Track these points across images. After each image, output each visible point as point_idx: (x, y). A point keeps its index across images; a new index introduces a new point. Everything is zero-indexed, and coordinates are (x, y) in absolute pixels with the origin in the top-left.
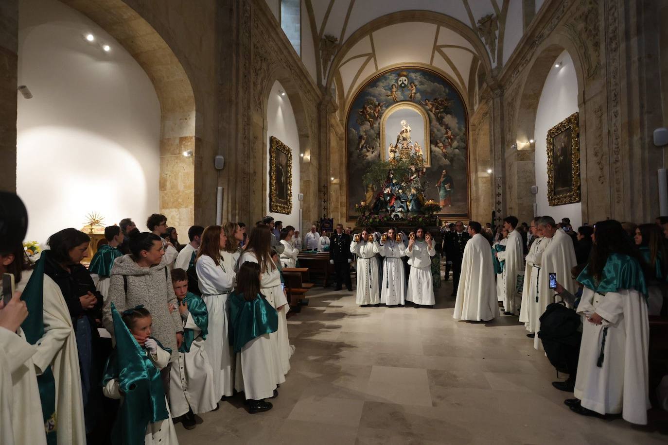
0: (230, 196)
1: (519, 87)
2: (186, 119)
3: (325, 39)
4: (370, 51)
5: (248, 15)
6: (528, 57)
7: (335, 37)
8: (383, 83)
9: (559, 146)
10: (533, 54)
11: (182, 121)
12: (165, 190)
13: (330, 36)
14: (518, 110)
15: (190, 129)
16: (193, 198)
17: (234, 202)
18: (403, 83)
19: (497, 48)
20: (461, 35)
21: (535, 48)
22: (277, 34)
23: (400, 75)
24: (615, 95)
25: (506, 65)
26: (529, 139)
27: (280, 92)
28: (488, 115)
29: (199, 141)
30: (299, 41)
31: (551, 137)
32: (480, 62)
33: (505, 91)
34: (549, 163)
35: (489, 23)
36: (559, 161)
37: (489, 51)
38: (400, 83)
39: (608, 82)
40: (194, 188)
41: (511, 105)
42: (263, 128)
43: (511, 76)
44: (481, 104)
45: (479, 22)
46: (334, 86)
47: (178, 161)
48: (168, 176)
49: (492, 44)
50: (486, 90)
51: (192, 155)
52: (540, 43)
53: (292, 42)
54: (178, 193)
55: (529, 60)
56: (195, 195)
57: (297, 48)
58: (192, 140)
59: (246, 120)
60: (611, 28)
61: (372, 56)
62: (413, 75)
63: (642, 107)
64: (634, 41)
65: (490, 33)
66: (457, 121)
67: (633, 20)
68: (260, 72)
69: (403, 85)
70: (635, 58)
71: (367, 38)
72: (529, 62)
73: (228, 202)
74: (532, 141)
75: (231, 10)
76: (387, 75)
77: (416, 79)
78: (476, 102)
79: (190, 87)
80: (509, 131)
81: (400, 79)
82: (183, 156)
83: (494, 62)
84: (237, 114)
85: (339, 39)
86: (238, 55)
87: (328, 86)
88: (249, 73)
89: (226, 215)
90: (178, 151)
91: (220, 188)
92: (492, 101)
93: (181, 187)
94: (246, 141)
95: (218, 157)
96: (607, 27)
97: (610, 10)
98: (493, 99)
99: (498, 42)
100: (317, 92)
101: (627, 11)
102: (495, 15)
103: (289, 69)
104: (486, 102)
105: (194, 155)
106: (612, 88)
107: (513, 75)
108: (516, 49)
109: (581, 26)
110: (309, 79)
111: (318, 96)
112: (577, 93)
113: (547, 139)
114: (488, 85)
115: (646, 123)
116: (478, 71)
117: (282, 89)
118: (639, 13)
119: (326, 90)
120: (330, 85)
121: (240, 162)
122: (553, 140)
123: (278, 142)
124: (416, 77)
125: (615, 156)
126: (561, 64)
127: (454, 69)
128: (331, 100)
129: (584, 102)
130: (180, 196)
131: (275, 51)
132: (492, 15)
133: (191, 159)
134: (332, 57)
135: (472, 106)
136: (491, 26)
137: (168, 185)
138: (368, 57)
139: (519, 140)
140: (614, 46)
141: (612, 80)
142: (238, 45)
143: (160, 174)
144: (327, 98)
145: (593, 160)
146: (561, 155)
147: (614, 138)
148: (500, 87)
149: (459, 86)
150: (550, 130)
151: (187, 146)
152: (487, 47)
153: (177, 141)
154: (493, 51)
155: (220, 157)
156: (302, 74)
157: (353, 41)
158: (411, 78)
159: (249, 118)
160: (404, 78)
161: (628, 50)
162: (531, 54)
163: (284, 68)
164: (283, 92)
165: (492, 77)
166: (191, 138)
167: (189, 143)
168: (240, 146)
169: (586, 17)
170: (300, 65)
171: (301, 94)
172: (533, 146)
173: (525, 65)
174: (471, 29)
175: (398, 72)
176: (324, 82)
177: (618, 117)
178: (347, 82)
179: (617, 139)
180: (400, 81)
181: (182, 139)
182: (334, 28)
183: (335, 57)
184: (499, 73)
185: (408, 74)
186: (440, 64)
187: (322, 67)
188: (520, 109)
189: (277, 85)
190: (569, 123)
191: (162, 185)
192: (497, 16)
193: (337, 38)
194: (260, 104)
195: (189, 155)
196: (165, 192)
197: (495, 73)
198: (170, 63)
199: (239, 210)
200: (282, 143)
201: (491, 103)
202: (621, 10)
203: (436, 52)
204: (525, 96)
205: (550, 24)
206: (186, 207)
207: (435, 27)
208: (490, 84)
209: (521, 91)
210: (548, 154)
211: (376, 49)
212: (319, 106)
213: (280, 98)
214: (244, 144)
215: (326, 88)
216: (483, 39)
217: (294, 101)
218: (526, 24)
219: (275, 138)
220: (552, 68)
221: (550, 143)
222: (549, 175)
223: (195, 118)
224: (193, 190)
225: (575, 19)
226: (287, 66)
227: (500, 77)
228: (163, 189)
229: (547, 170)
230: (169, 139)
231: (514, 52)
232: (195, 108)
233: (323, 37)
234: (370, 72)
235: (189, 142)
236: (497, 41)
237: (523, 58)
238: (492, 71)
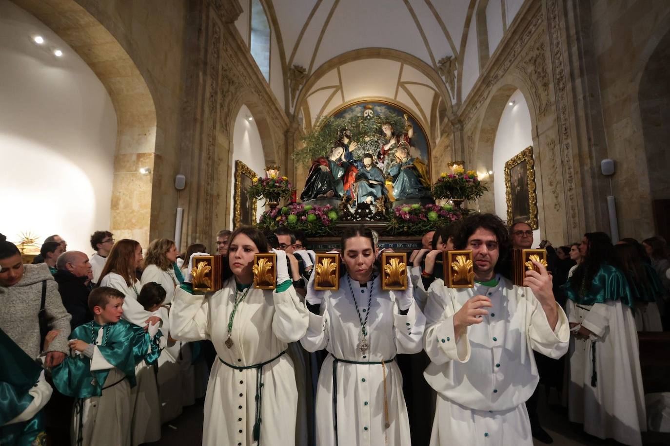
0: (191, 218)
1: (478, 122)
2: (145, 135)
3: (293, 70)
4: (338, 84)
5: (217, 37)
6: (485, 95)
7: (304, 68)
8: (349, 114)
9: (515, 178)
10: (489, 93)
11: (140, 136)
12: (118, 209)
13: (298, 66)
14: (477, 144)
15: (150, 145)
16: (150, 218)
17: (195, 225)
18: (369, 115)
19: (456, 86)
20: (423, 73)
21: (491, 87)
22: (246, 58)
23: (365, 108)
24: (566, 130)
25: (466, 101)
26: (488, 171)
27: (247, 117)
28: (449, 148)
29: (158, 158)
30: (268, 69)
31: (508, 168)
32: (440, 99)
33: (464, 126)
34: (507, 193)
35: (448, 64)
36: (516, 191)
37: (449, 88)
38: (365, 115)
39: (558, 119)
40: (150, 208)
41: (471, 138)
42: (229, 151)
43: (469, 112)
44: (443, 138)
45: (440, 62)
46: (302, 115)
47: (134, 179)
48: (121, 194)
49: (452, 83)
50: (447, 125)
51: (150, 173)
52: (495, 83)
53: (261, 69)
54: (133, 212)
55: (485, 97)
56: (152, 216)
57: (266, 75)
58: (151, 157)
59: (211, 140)
60: (558, 70)
61: (339, 88)
62: (378, 109)
63: (589, 139)
64: (578, 81)
65: (450, 74)
66: (420, 153)
67: (576, 64)
68: (227, 94)
69: (368, 117)
70: (580, 97)
71: (335, 70)
72: (486, 99)
73: (188, 224)
74: (491, 173)
75: (200, 29)
76: (354, 107)
77: (381, 113)
78: (438, 136)
79: (152, 102)
80: (470, 162)
81: (365, 112)
82: (140, 173)
83: (454, 99)
84: (201, 134)
85: (307, 70)
86: (205, 73)
87: (296, 114)
88: (216, 93)
89: (185, 237)
90: (134, 168)
91: (179, 210)
92: (453, 135)
93: (135, 206)
94: (210, 162)
95: (179, 176)
96: (554, 70)
97: (556, 55)
98: (454, 133)
99: (457, 82)
100: (285, 120)
101: (570, 56)
102: (453, 57)
103: (257, 95)
104: (447, 136)
105: (152, 172)
106: (563, 123)
107: (471, 111)
108: (474, 87)
109: (531, 68)
110: (277, 105)
111: (286, 124)
112: (530, 128)
113: (505, 171)
114: (449, 120)
115: (594, 154)
116: (440, 108)
117: (249, 113)
118: (580, 58)
119: (293, 118)
120: (298, 113)
121: (203, 183)
122: (510, 171)
123: (243, 166)
124: (380, 110)
125: (569, 184)
126: (514, 102)
127: (417, 104)
128: (298, 128)
129: (538, 136)
130: (135, 216)
131: (244, 76)
132: (451, 57)
133: (149, 177)
134: (301, 87)
135: (434, 139)
136: (450, 66)
137: (121, 204)
138: (335, 89)
139: (479, 171)
140: (561, 86)
141: (562, 116)
142: (205, 64)
143: (113, 192)
144: (295, 125)
145: (548, 189)
146: (518, 186)
147: (567, 168)
148: (459, 122)
149: (421, 120)
150: (507, 163)
151: (145, 162)
152: (447, 85)
153: (134, 157)
154: (452, 89)
155: (181, 177)
156: (270, 100)
157: (321, 72)
158: (376, 111)
159: (214, 139)
160: (370, 111)
161: (574, 89)
162: (488, 92)
163: (252, 92)
164: (250, 117)
165: (452, 113)
166: (150, 154)
167: (148, 160)
168: (204, 166)
169: (534, 61)
170: (268, 92)
171: (269, 120)
172: (492, 177)
173: (482, 102)
174: (433, 69)
175: (364, 105)
176: (292, 110)
177: (569, 149)
178: (314, 112)
179: (569, 169)
180: (366, 113)
181: (140, 156)
182: (303, 59)
183: (304, 86)
184: (458, 109)
185: (373, 108)
186: (403, 100)
187: (290, 95)
188: (479, 142)
189: (244, 109)
190: (524, 155)
191: (115, 204)
192: (456, 58)
193: (305, 69)
194: (226, 125)
195: (147, 172)
196: (118, 211)
197: (455, 109)
198: (130, 74)
199: (200, 234)
200: (248, 168)
201: (452, 137)
202: (566, 55)
203: (400, 88)
204: (483, 131)
205: (503, 67)
206: (141, 228)
207: (399, 64)
208: (450, 119)
209: (480, 125)
210: (506, 184)
211: (343, 81)
212: (286, 133)
213: (247, 123)
214: (207, 164)
215: (294, 117)
216: (443, 78)
217: (261, 126)
218: (482, 66)
219: (240, 162)
220: (506, 106)
221: (508, 175)
222: (508, 204)
223: (155, 134)
224: (149, 210)
225: (525, 63)
226: (255, 91)
227: (459, 113)
228: (115, 208)
229: (506, 200)
230: (124, 155)
231: (473, 90)
232: (156, 124)
233: (292, 67)
234: (337, 103)
235: (147, 158)
236: (456, 80)
237: (481, 95)
238: (452, 107)
